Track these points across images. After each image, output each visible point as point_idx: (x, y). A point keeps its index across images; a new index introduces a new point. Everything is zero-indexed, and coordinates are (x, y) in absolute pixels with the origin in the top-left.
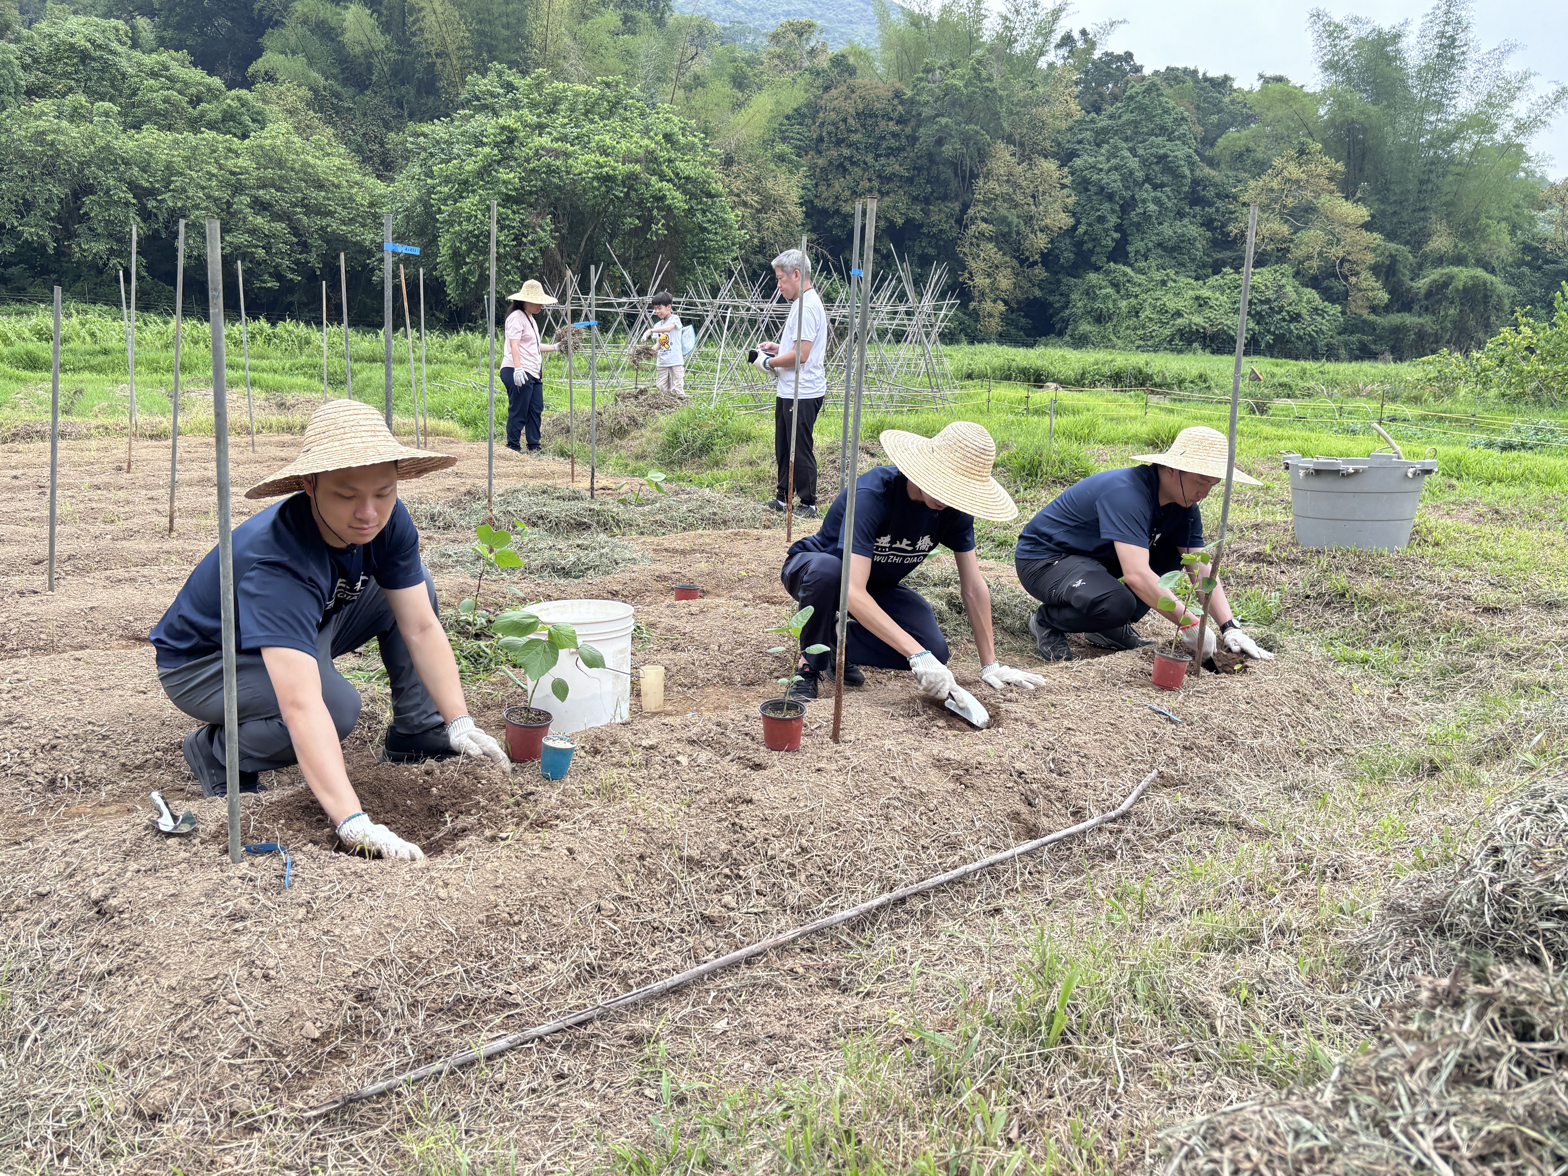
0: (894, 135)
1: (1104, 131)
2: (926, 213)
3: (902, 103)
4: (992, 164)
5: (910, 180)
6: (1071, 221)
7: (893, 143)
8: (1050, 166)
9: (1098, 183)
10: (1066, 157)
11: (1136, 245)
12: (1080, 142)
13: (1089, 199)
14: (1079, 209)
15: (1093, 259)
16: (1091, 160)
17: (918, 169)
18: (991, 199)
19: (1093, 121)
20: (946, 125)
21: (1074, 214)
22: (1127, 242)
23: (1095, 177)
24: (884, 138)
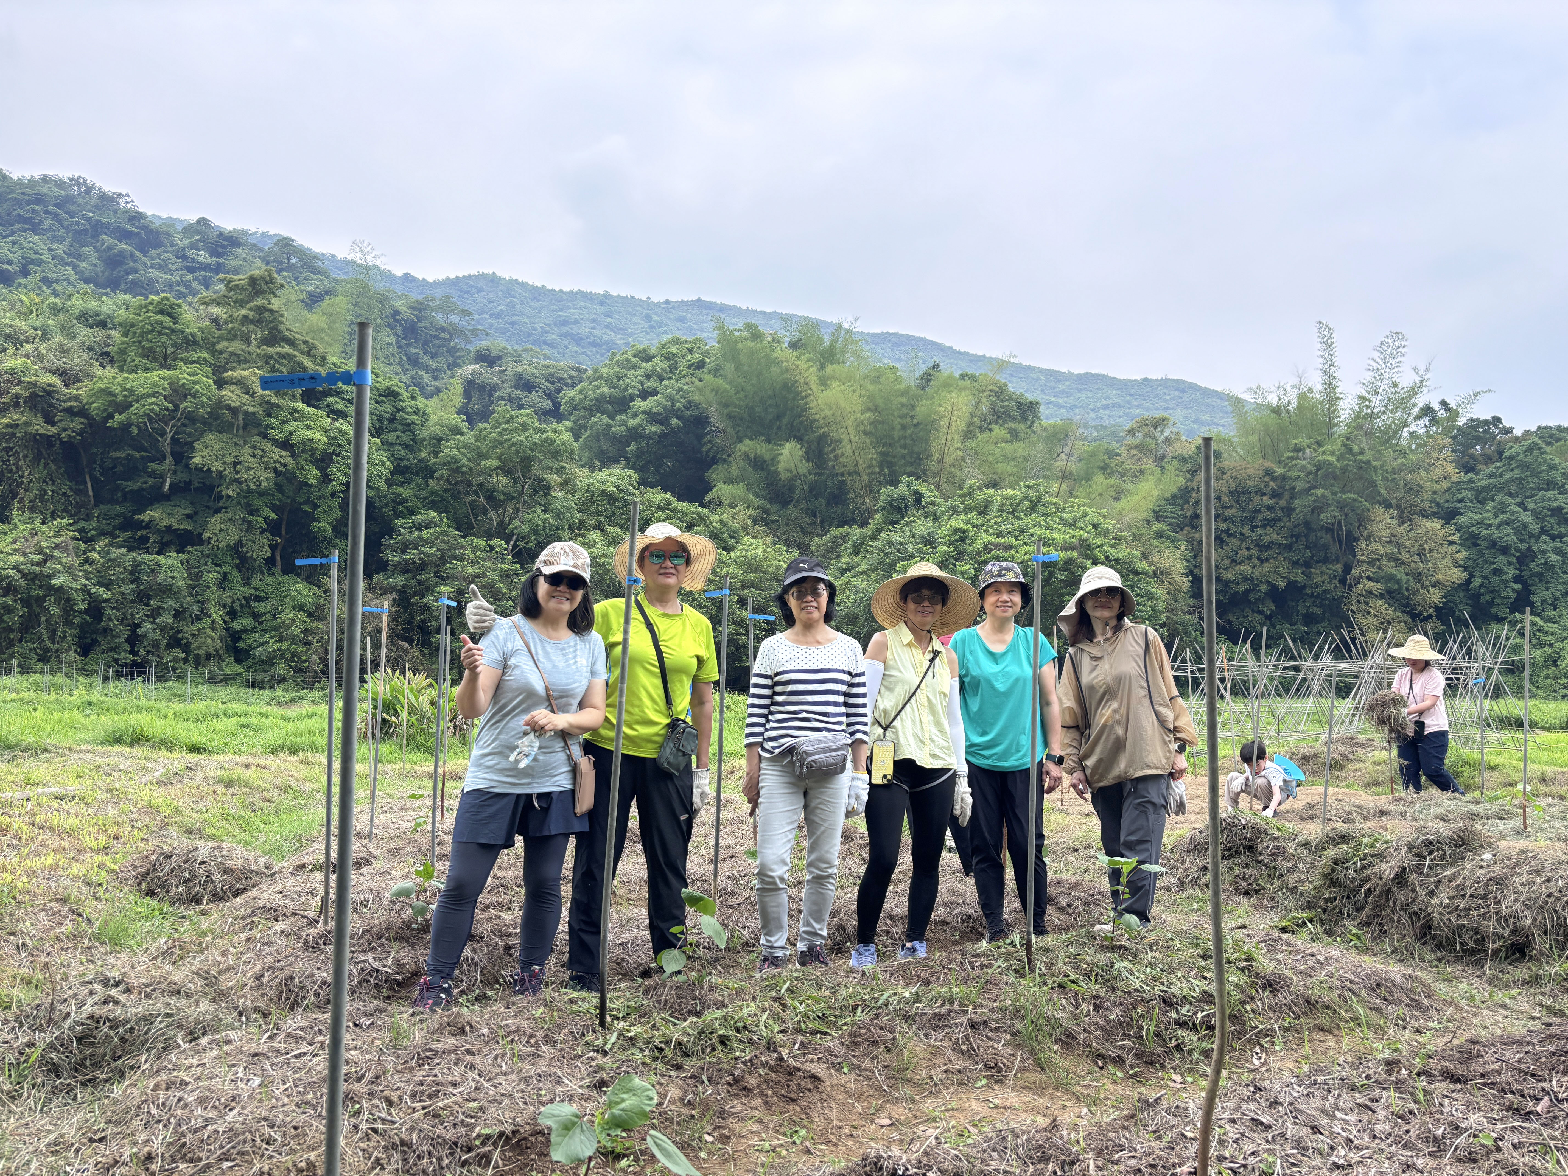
0: (1269, 508)
1: (1485, 489)
2: (1308, 576)
3: (1274, 479)
4: (1372, 528)
5: (1289, 547)
6: (1465, 576)
7: (1269, 515)
8: (1434, 525)
9: (1487, 538)
10: (1449, 516)
11: (1540, 594)
12: (1460, 501)
13: (1481, 554)
14: (1470, 563)
15: (1494, 610)
16: (1477, 517)
17: (1297, 537)
18: (1374, 560)
19: (1471, 481)
20: (1323, 496)
21: (1465, 568)
22: (1530, 593)
23: (1484, 532)
24: (1259, 511)
